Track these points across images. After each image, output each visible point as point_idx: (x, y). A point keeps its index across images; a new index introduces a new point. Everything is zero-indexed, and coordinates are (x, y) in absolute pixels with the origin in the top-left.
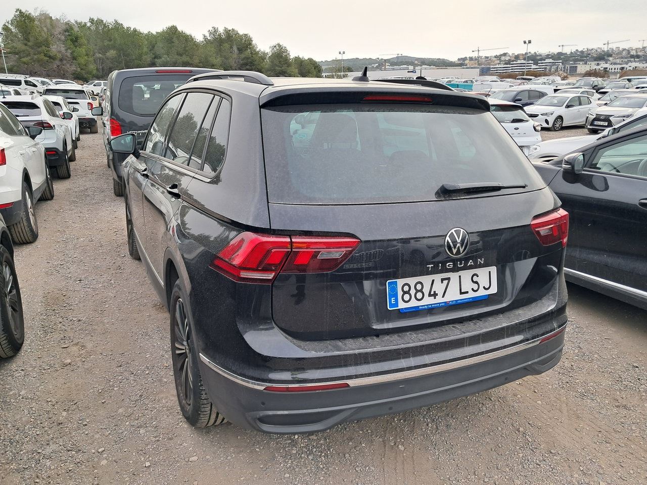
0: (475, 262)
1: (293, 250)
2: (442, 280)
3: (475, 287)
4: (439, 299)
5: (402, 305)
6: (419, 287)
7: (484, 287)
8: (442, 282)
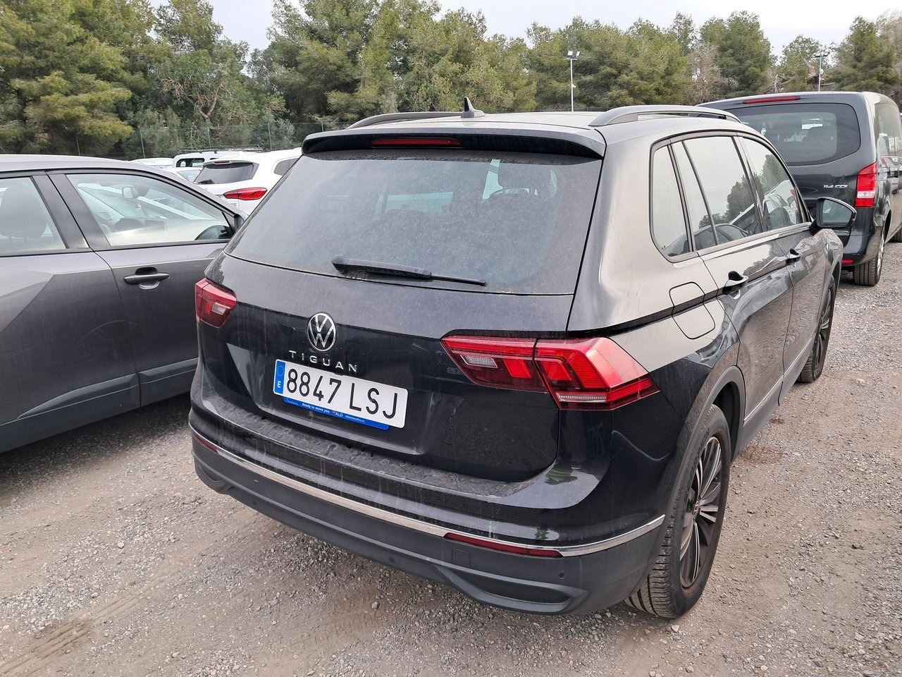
2: (332, 381)
3: (373, 407)
5: (286, 394)
6: (305, 379)
8: (331, 384)
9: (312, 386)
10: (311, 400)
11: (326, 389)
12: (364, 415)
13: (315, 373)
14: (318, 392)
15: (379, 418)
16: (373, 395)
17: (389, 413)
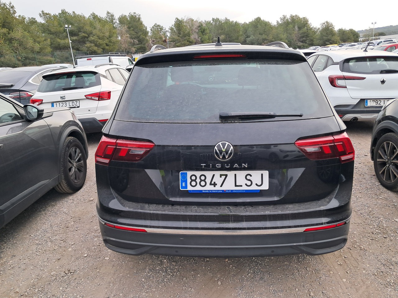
0: (240, 165)
1: (117, 147)
2: (221, 176)
3: (249, 183)
4: (218, 188)
5: (189, 188)
6: (203, 178)
7: (256, 184)
8: (221, 177)
9: (208, 181)
10: (209, 188)
11: (218, 180)
12: (245, 188)
13: (209, 174)
14: (213, 183)
15: (254, 187)
16: (248, 177)
17: (259, 184)
